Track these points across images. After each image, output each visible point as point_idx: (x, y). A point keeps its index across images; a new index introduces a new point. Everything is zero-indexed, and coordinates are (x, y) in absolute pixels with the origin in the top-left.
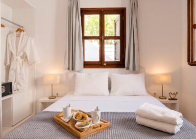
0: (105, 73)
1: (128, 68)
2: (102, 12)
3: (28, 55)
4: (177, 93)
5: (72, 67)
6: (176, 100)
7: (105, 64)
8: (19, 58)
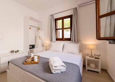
0: (62, 43)
1: (72, 41)
2: (63, 19)
3: (40, 37)
4: (100, 55)
5: (52, 40)
6: (99, 59)
7: (64, 39)
8: (38, 37)
